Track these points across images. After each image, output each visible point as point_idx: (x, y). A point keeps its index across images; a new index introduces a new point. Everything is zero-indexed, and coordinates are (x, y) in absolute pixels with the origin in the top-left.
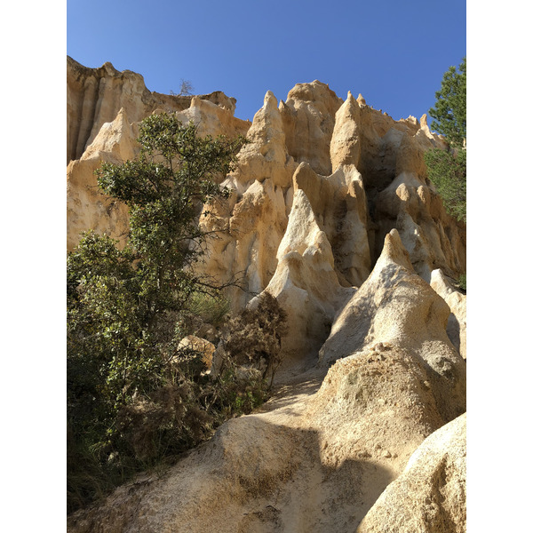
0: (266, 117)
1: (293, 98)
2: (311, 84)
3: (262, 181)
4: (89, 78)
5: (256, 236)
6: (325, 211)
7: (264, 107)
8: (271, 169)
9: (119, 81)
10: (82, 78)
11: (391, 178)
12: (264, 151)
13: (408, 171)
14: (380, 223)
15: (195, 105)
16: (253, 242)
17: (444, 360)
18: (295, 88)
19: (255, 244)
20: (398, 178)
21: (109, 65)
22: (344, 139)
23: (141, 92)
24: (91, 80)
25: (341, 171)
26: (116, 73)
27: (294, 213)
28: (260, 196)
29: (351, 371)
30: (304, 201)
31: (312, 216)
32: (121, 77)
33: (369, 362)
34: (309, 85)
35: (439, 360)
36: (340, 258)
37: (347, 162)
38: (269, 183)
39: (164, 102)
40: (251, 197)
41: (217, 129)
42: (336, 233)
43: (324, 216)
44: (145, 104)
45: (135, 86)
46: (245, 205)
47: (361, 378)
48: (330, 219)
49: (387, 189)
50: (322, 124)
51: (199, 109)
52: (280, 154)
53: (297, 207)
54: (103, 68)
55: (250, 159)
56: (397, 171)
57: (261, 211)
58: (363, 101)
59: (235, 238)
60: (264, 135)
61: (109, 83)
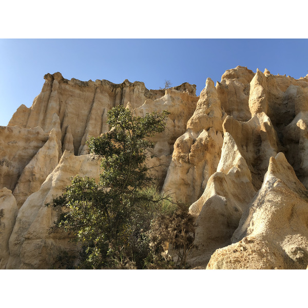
0: (207, 93)
1: (224, 79)
2: (235, 69)
3: (208, 130)
4: (118, 89)
5: (206, 162)
6: (247, 143)
7: (206, 87)
8: (213, 122)
9: (132, 88)
10: (114, 90)
11: (293, 116)
12: (208, 113)
13: (304, 111)
14: (288, 146)
15: (167, 93)
16: (205, 167)
17: (298, 249)
18: (226, 73)
19: (206, 167)
20: (297, 116)
21: (127, 81)
22: (256, 98)
23: (144, 91)
24: (119, 90)
25: (256, 117)
26: (130, 84)
27: (224, 147)
28: (207, 139)
29: (220, 259)
30: (230, 139)
31: (236, 148)
32: (133, 85)
33: (234, 252)
34: (234, 70)
35: (294, 249)
36: (260, 172)
37: (259, 111)
38: (212, 130)
39: (156, 94)
40: (201, 139)
41: (181, 104)
42: (256, 156)
43: (247, 146)
44: (146, 97)
45: (140, 88)
46: (197, 145)
47: (225, 265)
48: (251, 148)
49: (290, 124)
50: (244, 90)
51: (170, 95)
52: (218, 112)
53: (226, 143)
54: (124, 83)
55: (199, 118)
56: (297, 112)
57: (207, 148)
58: (268, 72)
59: (193, 165)
60: (207, 103)
61: (127, 90)
